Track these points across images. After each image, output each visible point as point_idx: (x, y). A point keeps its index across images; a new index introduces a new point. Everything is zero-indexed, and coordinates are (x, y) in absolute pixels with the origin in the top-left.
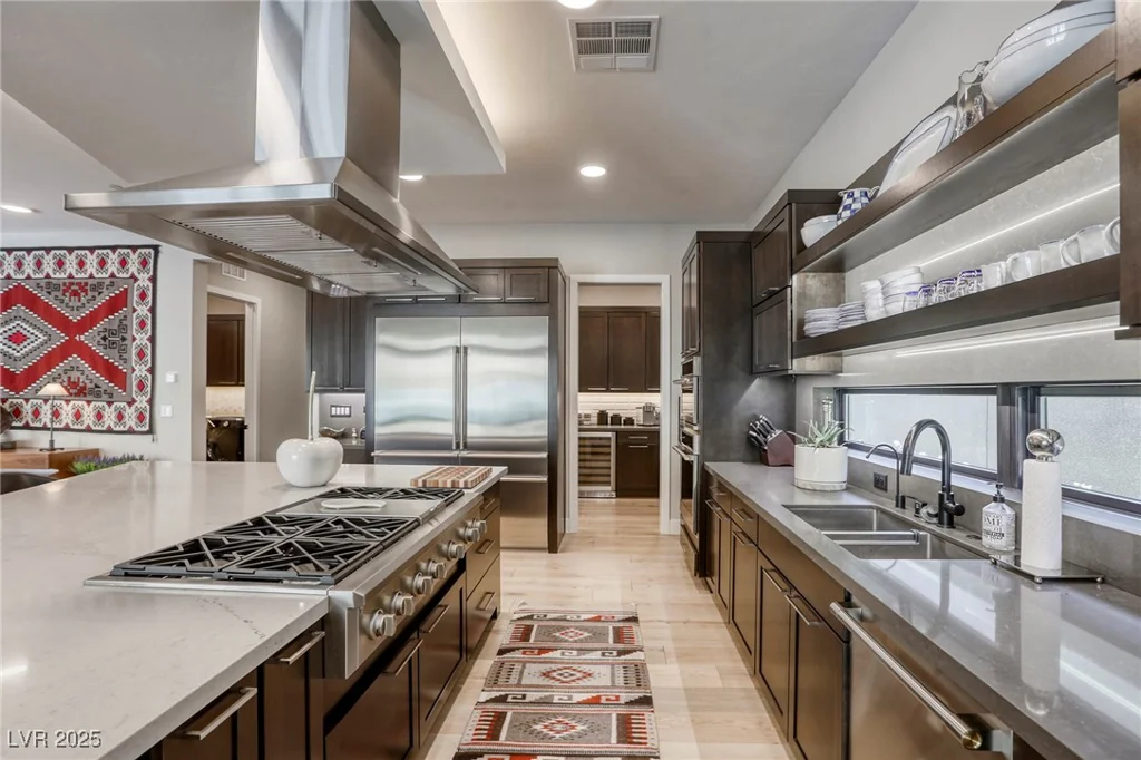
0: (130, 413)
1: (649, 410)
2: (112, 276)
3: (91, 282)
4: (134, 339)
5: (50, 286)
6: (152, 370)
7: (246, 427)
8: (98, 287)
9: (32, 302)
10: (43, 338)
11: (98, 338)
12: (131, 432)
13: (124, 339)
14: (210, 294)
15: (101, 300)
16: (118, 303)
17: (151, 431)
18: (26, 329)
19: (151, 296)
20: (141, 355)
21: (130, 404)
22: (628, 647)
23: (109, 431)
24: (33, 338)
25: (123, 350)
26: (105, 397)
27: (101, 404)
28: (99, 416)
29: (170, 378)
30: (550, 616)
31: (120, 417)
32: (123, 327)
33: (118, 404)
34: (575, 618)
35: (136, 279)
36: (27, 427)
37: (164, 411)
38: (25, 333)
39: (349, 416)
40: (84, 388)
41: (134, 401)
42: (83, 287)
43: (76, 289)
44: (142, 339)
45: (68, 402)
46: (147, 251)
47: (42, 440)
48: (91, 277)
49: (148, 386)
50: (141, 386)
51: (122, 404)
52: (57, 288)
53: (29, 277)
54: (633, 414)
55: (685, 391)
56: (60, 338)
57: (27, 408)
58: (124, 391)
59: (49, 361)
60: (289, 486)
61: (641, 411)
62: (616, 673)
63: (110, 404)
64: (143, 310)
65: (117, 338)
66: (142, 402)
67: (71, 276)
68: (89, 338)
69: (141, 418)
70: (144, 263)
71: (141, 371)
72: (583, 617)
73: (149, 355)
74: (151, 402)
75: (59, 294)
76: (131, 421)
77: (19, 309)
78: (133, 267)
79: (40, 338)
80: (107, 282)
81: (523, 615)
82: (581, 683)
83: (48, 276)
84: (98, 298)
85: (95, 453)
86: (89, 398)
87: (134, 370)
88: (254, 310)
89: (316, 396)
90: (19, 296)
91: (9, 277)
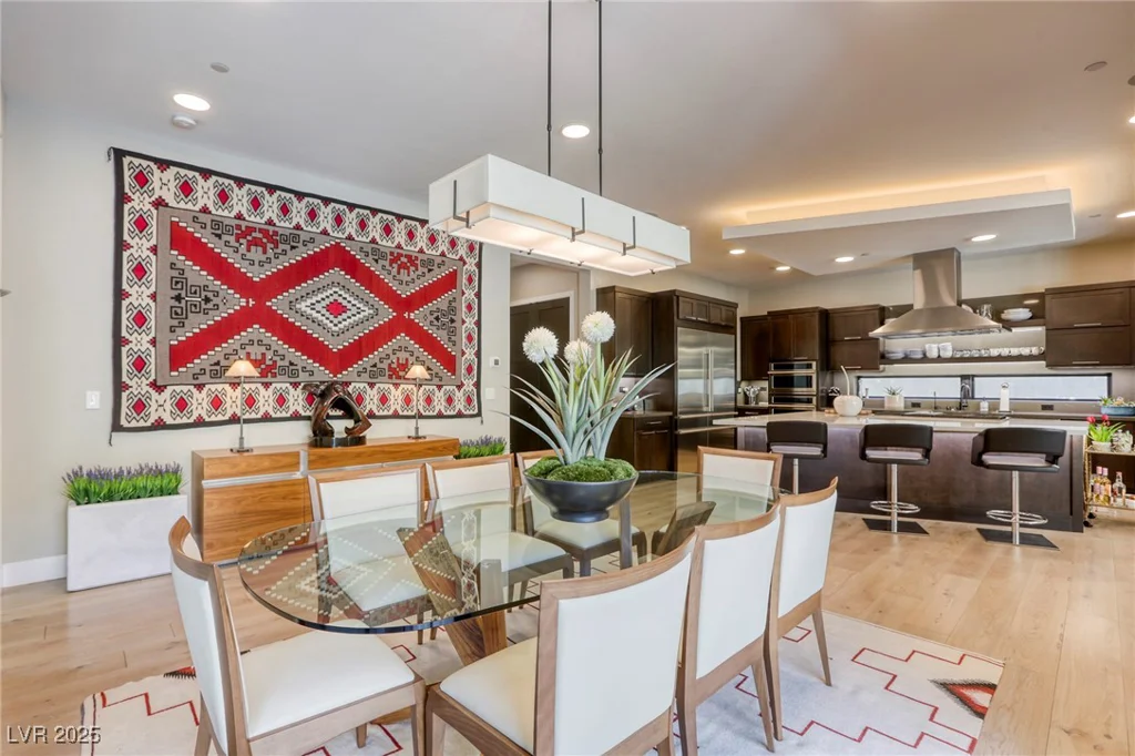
0: (459, 396)
2: (443, 254)
3: (421, 256)
4: (464, 322)
5: (376, 252)
6: (478, 354)
8: (429, 264)
9: (352, 266)
10: (368, 311)
11: (431, 318)
12: (460, 415)
13: (452, 321)
15: (432, 278)
16: (450, 282)
17: (479, 414)
18: (346, 299)
19: (477, 281)
20: (469, 338)
21: (459, 387)
23: (440, 416)
24: (354, 310)
25: (452, 332)
26: (437, 380)
27: (431, 388)
28: (429, 400)
29: (494, 361)
31: (450, 400)
32: (452, 309)
33: (448, 388)
35: (465, 263)
37: (488, 393)
38: (344, 303)
41: (462, 385)
42: (412, 260)
43: (403, 261)
44: (470, 323)
48: (421, 251)
49: (475, 370)
50: (469, 370)
51: (452, 388)
52: (383, 256)
53: (350, 238)
56: (387, 314)
58: (454, 374)
59: (374, 340)
63: (440, 387)
64: (470, 294)
65: (448, 320)
66: (469, 385)
67: (399, 246)
68: (418, 316)
69: (469, 400)
70: (470, 247)
71: (469, 354)
73: (476, 338)
74: (478, 385)
75: (387, 263)
76: (460, 405)
77: (336, 274)
78: (461, 250)
79: (365, 312)
80: (439, 260)
83: (373, 241)
84: (428, 275)
87: (463, 353)
90: (338, 258)
91: (325, 232)
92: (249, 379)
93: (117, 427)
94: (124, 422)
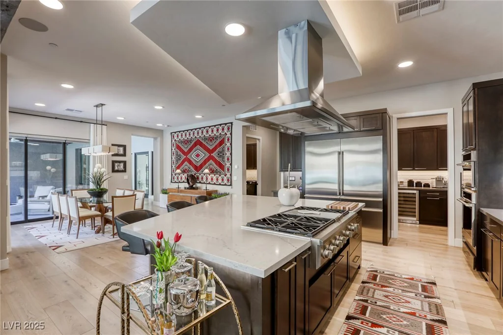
0: (225, 178)
1: (439, 180)
2: (220, 134)
3: (215, 136)
4: (226, 154)
5: (205, 139)
6: (231, 164)
7: (257, 184)
8: (216, 138)
9: (201, 144)
10: (203, 155)
11: (217, 154)
12: (225, 185)
13: (223, 154)
14: (247, 137)
15: (218, 142)
16: (222, 142)
17: (231, 185)
18: (200, 152)
19: (230, 140)
20: (228, 159)
21: (225, 176)
22: (430, 295)
23: (220, 184)
24: (201, 155)
25: (223, 158)
26: (219, 173)
27: (218, 176)
28: (217, 180)
29: (236, 167)
30: (385, 273)
31: (223, 180)
32: (223, 150)
33: (222, 176)
34: (399, 276)
35: (226, 134)
36: (200, 183)
37: (234, 178)
38: (199, 154)
39: (295, 181)
40: (213, 170)
41: (226, 175)
42: (213, 138)
43: (211, 139)
44: (228, 154)
45: (209, 175)
46: (229, 124)
47: (203, 187)
49: (230, 170)
50: (228, 170)
52: (207, 139)
53: (200, 137)
54: (429, 182)
55: (464, 170)
56: (208, 155)
57: (200, 177)
58: (224, 171)
59: (205, 162)
60: (281, 205)
61: (435, 180)
62: (424, 305)
63: (220, 175)
64: (228, 144)
65: (221, 154)
66: (228, 175)
67: (210, 135)
68: (214, 154)
69: (228, 180)
70: (228, 129)
71: (228, 165)
72: (403, 276)
73: (230, 159)
74: (231, 175)
75: (207, 141)
76: (225, 182)
77: (198, 146)
78: (226, 131)
80: (219, 136)
81: (372, 270)
82: (405, 304)
83: (204, 136)
85: (216, 191)
86: (215, 173)
87: (226, 164)
88: (260, 141)
89: (282, 173)
90: (198, 143)
91: (196, 137)
93: (171, 182)
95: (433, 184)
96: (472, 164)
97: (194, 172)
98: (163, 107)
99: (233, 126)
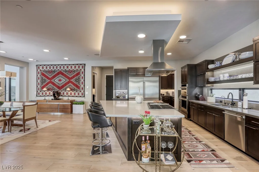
0: (80, 93)
1: (167, 93)
2: (77, 69)
3: (73, 70)
4: (81, 80)
5: (66, 71)
6: (84, 86)
8: (74, 71)
9: (63, 74)
10: (65, 80)
11: (75, 80)
12: (80, 97)
13: (79, 80)
15: (75, 74)
16: (78, 74)
17: (84, 97)
18: (62, 79)
19: (84, 73)
20: (82, 83)
21: (80, 92)
23: (77, 96)
24: (63, 80)
25: (79, 82)
26: (76, 91)
27: (75, 92)
28: (75, 94)
29: (88, 87)
31: (79, 94)
32: (79, 78)
33: (78, 92)
35: (81, 70)
36: (62, 96)
37: (86, 93)
38: (61, 79)
39: (120, 94)
40: (72, 89)
41: (81, 91)
42: (72, 71)
43: (70, 72)
44: (82, 80)
45: (69, 91)
46: (83, 65)
47: (65, 98)
48: (73, 69)
49: (84, 89)
50: (82, 89)
51: (79, 92)
52: (67, 71)
53: (62, 70)
54: (164, 93)
55: (182, 89)
56: (68, 80)
57: (62, 93)
58: (79, 89)
59: (66, 84)
61: (166, 93)
63: (77, 92)
64: (82, 75)
65: (78, 80)
66: (82, 91)
67: (69, 69)
68: (73, 80)
69: (82, 94)
70: (83, 67)
71: (82, 86)
73: (84, 83)
74: (84, 91)
75: (67, 72)
76: (81, 95)
77: (60, 75)
78: (81, 68)
79: (64, 80)
80: (76, 70)
83: (65, 69)
84: (74, 73)
85: (74, 100)
86: (73, 91)
87: (81, 86)
88: (96, 75)
90: (60, 73)
91: (58, 70)
92: (46, 91)
93: (37, 96)
94: (37, 95)
95: (165, 94)
96: (187, 87)
97: (57, 89)
98: (50, 51)
99: (86, 66)
